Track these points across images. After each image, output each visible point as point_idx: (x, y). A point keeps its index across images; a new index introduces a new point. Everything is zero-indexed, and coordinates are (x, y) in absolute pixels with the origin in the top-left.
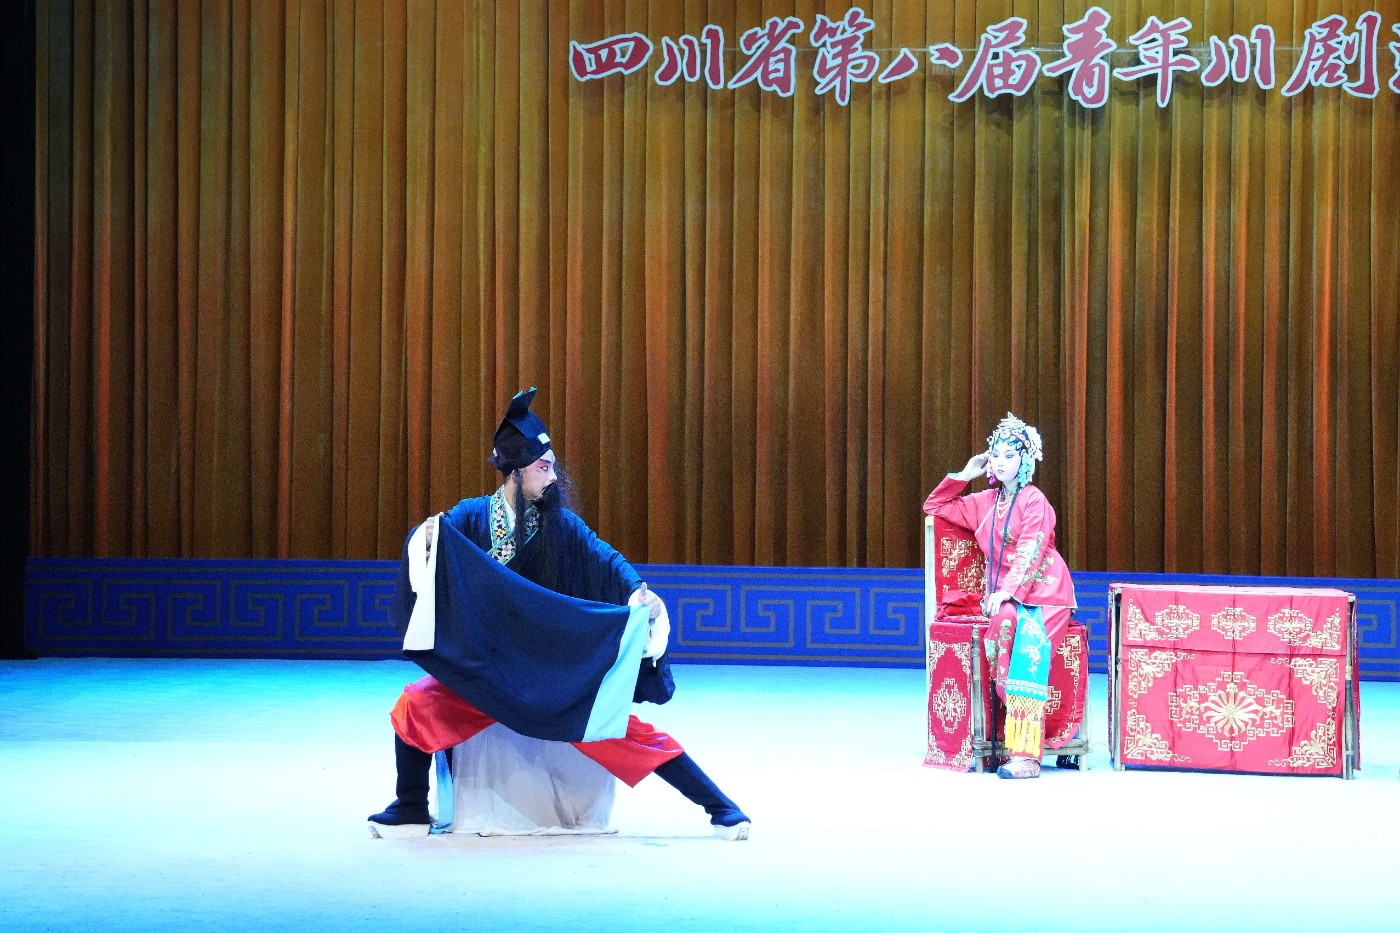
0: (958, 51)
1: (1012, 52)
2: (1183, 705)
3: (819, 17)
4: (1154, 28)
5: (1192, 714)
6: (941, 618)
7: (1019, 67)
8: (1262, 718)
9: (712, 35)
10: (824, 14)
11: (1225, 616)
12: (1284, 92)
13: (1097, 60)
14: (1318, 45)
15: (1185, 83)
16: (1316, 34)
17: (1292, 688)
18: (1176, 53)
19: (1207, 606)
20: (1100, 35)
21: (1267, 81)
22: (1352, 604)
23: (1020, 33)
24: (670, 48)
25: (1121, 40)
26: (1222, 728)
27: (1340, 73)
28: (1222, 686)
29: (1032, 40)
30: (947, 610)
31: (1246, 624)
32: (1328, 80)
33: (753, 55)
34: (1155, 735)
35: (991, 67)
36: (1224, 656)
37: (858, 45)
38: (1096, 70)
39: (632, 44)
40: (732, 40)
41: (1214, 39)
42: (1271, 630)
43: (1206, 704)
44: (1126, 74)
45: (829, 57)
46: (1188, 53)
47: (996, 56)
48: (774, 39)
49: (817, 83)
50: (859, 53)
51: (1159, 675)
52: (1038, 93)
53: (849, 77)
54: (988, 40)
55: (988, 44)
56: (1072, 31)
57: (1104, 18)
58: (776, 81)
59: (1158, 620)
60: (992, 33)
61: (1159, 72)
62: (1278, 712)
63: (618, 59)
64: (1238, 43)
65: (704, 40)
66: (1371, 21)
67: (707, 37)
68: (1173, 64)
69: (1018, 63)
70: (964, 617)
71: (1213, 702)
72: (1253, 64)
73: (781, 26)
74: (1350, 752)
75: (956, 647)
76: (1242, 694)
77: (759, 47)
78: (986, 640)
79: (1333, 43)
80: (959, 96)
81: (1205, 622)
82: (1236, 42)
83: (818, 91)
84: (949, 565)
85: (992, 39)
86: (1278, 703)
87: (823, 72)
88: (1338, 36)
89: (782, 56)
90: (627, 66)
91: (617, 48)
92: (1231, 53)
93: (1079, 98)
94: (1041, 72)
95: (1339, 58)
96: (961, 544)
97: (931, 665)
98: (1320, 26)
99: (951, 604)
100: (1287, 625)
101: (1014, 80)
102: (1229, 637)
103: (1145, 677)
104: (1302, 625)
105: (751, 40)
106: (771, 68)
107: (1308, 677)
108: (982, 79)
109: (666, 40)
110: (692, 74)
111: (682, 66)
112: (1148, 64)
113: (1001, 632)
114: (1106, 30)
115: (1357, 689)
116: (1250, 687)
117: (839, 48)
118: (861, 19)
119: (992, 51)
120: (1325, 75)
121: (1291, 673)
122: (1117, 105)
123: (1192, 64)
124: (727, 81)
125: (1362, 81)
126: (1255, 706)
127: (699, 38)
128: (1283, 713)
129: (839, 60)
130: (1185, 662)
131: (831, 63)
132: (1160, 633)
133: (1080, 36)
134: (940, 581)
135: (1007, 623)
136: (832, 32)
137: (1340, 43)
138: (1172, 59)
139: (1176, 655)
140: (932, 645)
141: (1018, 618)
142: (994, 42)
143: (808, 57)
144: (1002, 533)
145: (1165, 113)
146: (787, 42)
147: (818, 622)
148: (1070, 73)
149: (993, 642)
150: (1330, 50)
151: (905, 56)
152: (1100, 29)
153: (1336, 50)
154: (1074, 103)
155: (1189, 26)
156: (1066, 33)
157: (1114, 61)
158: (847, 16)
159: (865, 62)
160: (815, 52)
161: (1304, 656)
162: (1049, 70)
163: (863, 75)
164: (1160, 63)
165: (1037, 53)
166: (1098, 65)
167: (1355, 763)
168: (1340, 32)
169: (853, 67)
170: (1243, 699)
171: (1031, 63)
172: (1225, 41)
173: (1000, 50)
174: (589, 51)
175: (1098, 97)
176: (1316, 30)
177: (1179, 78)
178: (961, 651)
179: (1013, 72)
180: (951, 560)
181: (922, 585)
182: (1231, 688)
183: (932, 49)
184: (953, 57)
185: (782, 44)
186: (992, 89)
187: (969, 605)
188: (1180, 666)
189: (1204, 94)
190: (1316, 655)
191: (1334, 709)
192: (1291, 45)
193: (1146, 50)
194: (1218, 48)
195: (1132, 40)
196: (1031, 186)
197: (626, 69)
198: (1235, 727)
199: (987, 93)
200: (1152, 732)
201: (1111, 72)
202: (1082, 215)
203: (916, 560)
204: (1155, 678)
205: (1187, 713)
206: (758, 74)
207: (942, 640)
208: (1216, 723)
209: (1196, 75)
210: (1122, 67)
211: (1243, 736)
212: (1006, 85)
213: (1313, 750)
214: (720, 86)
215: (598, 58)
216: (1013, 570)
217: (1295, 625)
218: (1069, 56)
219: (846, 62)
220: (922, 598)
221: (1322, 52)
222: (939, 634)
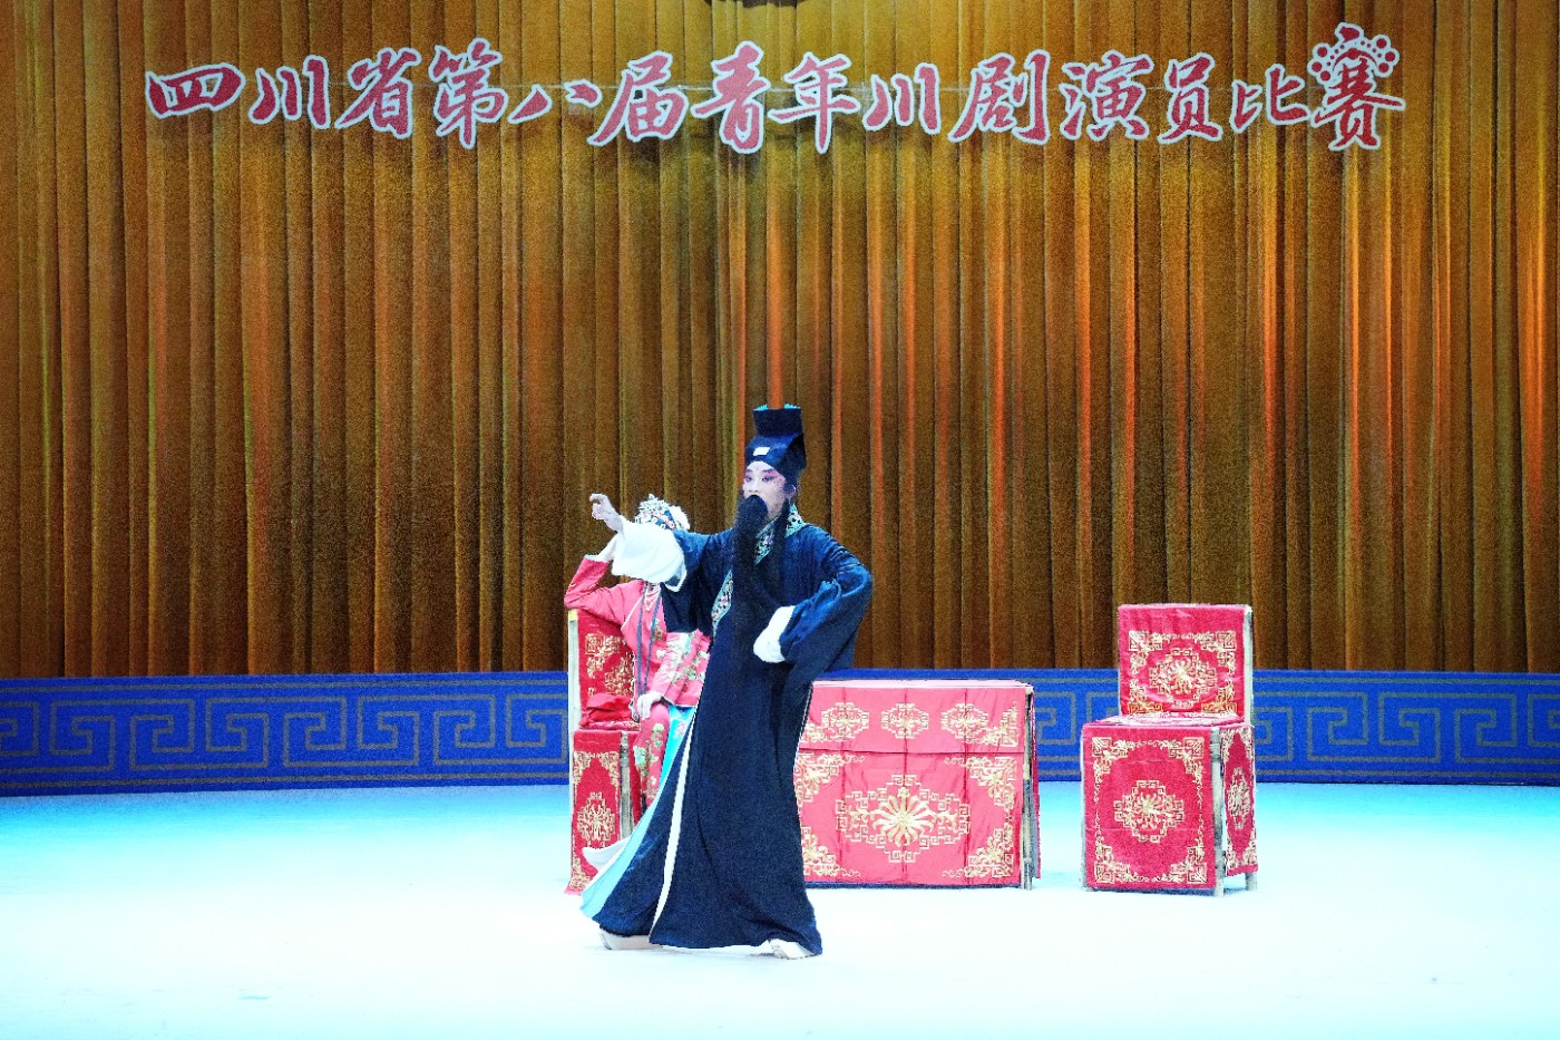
0: (596, 88)
1: (656, 90)
2: (852, 813)
3: (438, 49)
4: (811, 65)
5: (861, 822)
6: (585, 725)
7: (665, 107)
8: (936, 825)
9: (315, 66)
10: (444, 45)
11: (896, 713)
12: (950, 137)
13: (749, 100)
14: (986, 87)
15: (845, 126)
16: (983, 74)
17: (966, 790)
18: (835, 93)
19: (876, 702)
20: (751, 73)
21: (932, 126)
22: (1030, 696)
23: (665, 70)
24: (266, 83)
25: (776, 78)
26: (894, 837)
27: (1009, 116)
28: (893, 791)
29: (678, 77)
30: (593, 716)
31: (918, 721)
32: (996, 125)
33: (362, 91)
34: (822, 848)
35: (633, 108)
36: (897, 757)
37: (483, 80)
38: (749, 111)
39: (220, 76)
40: (338, 74)
41: (875, 78)
42: (945, 727)
43: (878, 812)
44: (783, 117)
45: (451, 93)
46: (848, 93)
47: (639, 95)
48: (387, 74)
49: (438, 124)
50: (485, 90)
51: (825, 781)
52: (686, 136)
53: (475, 117)
54: (629, 78)
55: (630, 82)
56: (723, 68)
57: (757, 54)
58: (391, 120)
59: (825, 721)
60: (634, 69)
61: (818, 114)
62: (952, 818)
63: (204, 93)
64: (901, 83)
65: (306, 72)
66: (1039, 60)
67: (309, 69)
68: (834, 105)
69: (663, 103)
70: (611, 724)
71: (884, 808)
72: (917, 106)
73: (395, 58)
74: (1028, 859)
75: (603, 756)
76: (914, 799)
77: (371, 80)
78: (635, 748)
79: (1000, 83)
80: (598, 140)
81: (875, 721)
82: (899, 82)
83: (440, 133)
84: (595, 665)
85: (633, 75)
86: (952, 807)
87: (445, 111)
88: (1006, 76)
89: (396, 92)
90: (215, 101)
91: (202, 80)
92: (894, 95)
93: (731, 143)
94: (689, 113)
95: (1007, 100)
96: (608, 640)
97: (574, 779)
98: (988, 66)
99: (595, 709)
100: (962, 720)
101: (659, 121)
102: (900, 735)
103: (810, 783)
104: (978, 721)
105: (360, 74)
106: (385, 105)
107: (984, 778)
108: (624, 120)
109: (260, 71)
110: (292, 111)
111: (280, 102)
112: (805, 106)
113: (653, 738)
114: (758, 66)
115: (1036, 791)
116: (923, 791)
117: (463, 83)
118: (486, 51)
119: (635, 88)
120: (993, 120)
121: (966, 774)
122: (772, 149)
123: (853, 106)
124: (333, 121)
125: (1032, 125)
126: (928, 812)
127: (299, 70)
128: (959, 819)
129: (462, 97)
130: (853, 765)
131: (453, 101)
132: (827, 733)
133: (731, 72)
134: (585, 683)
135: (659, 727)
136: (454, 66)
137: (1008, 84)
138: (831, 100)
139: (844, 758)
140: (576, 756)
141: (671, 720)
142: (636, 79)
143: (427, 94)
144: (649, 628)
145: (825, 160)
146: (403, 75)
147: (447, 736)
148: (721, 114)
149: (644, 750)
150: (997, 92)
151: (538, 93)
152: (752, 66)
153: (1004, 91)
154: (725, 148)
155: (848, 64)
156: (715, 70)
157: (768, 103)
158: (471, 48)
159: (492, 100)
160: (436, 89)
161: (980, 755)
162: (698, 111)
163: (491, 115)
164: (818, 105)
165: (685, 92)
166: (751, 105)
167: (1034, 871)
168: (1008, 71)
169: (480, 106)
170: (916, 803)
171: (678, 104)
172: (888, 80)
173: (643, 88)
174: (169, 83)
175: (752, 142)
176: (983, 69)
177: (839, 121)
178: (609, 761)
179: (659, 113)
180: (597, 659)
181: (565, 689)
182: (903, 793)
183: (567, 86)
184: (591, 96)
185: (397, 78)
186: (636, 133)
187: (617, 709)
188: (848, 770)
189: (866, 139)
190: (992, 753)
191: (1011, 812)
192: (957, 86)
193: (804, 89)
194: (879, 87)
195: (787, 78)
196: (681, 238)
197: (215, 104)
198: (907, 836)
199: (629, 136)
200: (819, 845)
201: (765, 114)
202: (738, 272)
203: (558, 661)
204: (821, 784)
205: (856, 822)
206: (369, 112)
207: (588, 749)
208: (887, 832)
209: (856, 117)
210: (777, 108)
211: (916, 845)
212: (651, 128)
213: (988, 859)
214: (327, 125)
215: (180, 92)
216: (663, 667)
217: (971, 721)
218: (719, 96)
219: (470, 99)
220: (564, 704)
221: (990, 94)
222: (583, 742)
